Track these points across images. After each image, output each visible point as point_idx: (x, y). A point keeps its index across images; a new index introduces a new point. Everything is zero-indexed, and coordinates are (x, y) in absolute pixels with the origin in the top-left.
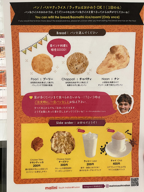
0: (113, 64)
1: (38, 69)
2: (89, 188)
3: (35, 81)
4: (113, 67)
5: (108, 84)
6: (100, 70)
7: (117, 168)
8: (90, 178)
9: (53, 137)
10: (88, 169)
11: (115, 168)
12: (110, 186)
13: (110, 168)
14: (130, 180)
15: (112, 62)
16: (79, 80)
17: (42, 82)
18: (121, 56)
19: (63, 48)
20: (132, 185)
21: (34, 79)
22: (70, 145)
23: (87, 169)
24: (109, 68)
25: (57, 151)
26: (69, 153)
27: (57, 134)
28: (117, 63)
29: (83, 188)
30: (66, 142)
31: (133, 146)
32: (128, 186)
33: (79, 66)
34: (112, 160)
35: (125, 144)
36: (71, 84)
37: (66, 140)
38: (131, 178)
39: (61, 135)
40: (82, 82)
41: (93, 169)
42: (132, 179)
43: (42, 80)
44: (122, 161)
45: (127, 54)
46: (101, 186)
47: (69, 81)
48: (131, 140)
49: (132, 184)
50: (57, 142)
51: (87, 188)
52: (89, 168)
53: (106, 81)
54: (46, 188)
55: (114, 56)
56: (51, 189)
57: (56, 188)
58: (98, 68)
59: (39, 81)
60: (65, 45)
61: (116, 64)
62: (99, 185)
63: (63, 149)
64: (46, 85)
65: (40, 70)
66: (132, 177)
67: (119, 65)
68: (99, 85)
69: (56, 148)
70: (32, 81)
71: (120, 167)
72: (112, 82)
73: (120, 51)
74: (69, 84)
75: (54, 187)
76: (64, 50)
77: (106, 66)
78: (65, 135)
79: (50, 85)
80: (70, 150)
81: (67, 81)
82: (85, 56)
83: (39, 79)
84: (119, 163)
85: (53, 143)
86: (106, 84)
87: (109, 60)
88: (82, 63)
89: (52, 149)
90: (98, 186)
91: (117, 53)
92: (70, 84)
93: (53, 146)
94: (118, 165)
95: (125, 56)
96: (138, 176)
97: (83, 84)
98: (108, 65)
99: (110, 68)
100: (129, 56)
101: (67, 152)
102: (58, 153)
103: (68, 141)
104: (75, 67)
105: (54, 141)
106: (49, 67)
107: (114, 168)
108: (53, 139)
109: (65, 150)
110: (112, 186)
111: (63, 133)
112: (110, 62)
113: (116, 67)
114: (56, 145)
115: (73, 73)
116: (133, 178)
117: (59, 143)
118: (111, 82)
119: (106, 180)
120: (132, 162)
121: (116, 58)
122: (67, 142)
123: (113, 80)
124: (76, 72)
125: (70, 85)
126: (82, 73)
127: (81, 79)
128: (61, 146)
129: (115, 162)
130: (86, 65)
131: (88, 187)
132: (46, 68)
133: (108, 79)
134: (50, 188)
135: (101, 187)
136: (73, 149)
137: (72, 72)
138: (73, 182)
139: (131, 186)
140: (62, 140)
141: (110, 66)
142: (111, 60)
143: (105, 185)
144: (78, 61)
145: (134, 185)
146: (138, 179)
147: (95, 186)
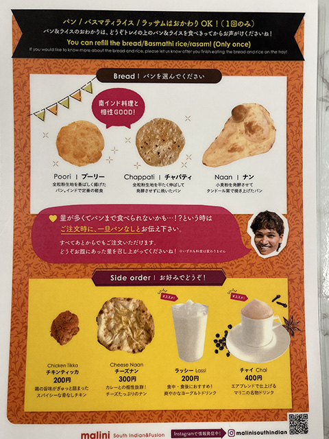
0: (240, 145)
1: (71, 155)
2: (188, 437)
4: (241, 150)
5: (229, 188)
6: (211, 158)
7: (255, 389)
8: (189, 412)
9: (101, 312)
10: (186, 390)
11: (250, 390)
12: (238, 433)
13: (239, 389)
14: (286, 420)
15: (236, 141)
16: (163, 180)
17: (80, 184)
18: (257, 126)
19: (128, 108)
20: (292, 432)
21: (61, 177)
22: (142, 331)
23: (183, 390)
24: (230, 154)
25: (110, 345)
26: (140, 351)
27: (111, 305)
28: (249, 143)
30: (133, 324)
31: (292, 335)
32: (282, 432)
33: (163, 148)
34: (242, 370)
35: (274, 330)
36: (145, 188)
37: (133, 319)
38: (288, 414)
39: (121, 307)
40: (171, 185)
41: (197, 390)
42: (291, 416)
43: (80, 180)
44: (266, 370)
45: (269, 123)
46: (217, 433)
47: (141, 181)
48: (287, 319)
49: (292, 428)
50: (112, 324)
51: (183, 437)
52: (187, 387)
53: (224, 181)
54: (82, 435)
55: (242, 126)
58: (207, 154)
59: (73, 180)
60: (132, 102)
61: (246, 145)
63: (126, 341)
64: (88, 191)
65: (76, 156)
66: (291, 410)
67: (253, 146)
68: (209, 190)
69: (109, 338)
70: (57, 180)
71: (261, 386)
72: (239, 185)
73: (253, 116)
74: (140, 188)
75: (103, 434)
76: (130, 112)
77: (224, 149)
78: (131, 307)
79: (96, 191)
80: (143, 342)
81: (136, 182)
82: (178, 127)
83: (73, 177)
84: (260, 377)
85: (103, 326)
86: (225, 188)
87: (230, 135)
88: (171, 143)
89: (98, 341)
90: (208, 433)
91: (248, 120)
92: (142, 188)
93: (102, 333)
94: (258, 382)
95: (266, 128)
96: (307, 409)
97: (173, 188)
98: (229, 146)
99: (233, 153)
100: (273, 128)
101: (134, 346)
102: (113, 350)
103: (138, 321)
104: (155, 151)
105: (103, 321)
106: (95, 149)
107: (247, 389)
108: (103, 316)
109: (130, 344)
110: (243, 433)
111: (126, 303)
112: (233, 140)
113: (246, 151)
114: (110, 331)
115: (151, 164)
116: (294, 414)
117: (116, 326)
118: (235, 184)
119: (227, 419)
120: (291, 374)
121: (246, 132)
122: (136, 325)
123: (241, 180)
124: (158, 161)
125: (143, 191)
126: (169, 163)
127: (167, 177)
128: (122, 334)
129: (249, 373)
130: (178, 146)
131: (184, 434)
132: (89, 152)
133: (228, 177)
134: (93, 436)
135: (215, 436)
136: (149, 340)
137: (148, 162)
138: (147, 422)
139: (288, 432)
140: (123, 318)
141: (233, 150)
142: (234, 136)
143: (226, 431)
144: (161, 136)
145: (297, 432)
146: (306, 416)
147: (200, 433)
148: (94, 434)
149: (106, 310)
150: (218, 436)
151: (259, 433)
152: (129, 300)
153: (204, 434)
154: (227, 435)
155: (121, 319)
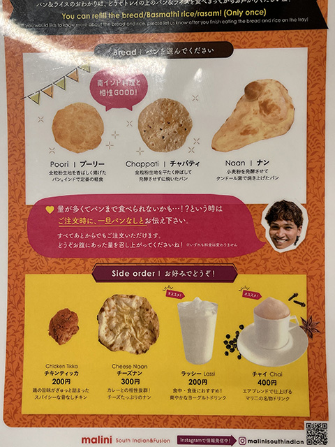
0: (254, 126)
1: (68, 141)
2: (195, 443)
3: (59, 169)
4: (254, 132)
5: (241, 175)
6: (221, 141)
7: (269, 394)
8: (196, 417)
9: (102, 310)
10: (192, 394)
11: (263, 395)
12: (250, 441)
13: (251, 393)
14: (303, 429)
15: (249, 122)
16: (169, 167)
17: (78, 172)
18: (273, 105)
19: (130, 88)
20: (309, 442)
21: (57, 165)
22: (146, 330)
23: (190, 394)
24: (243, 137)
25: (112, 345)
26: (144, 352)
27: (113, 303)
28: (264, 124)
29: (179, 442)
30: (136, 323)
31: (311, 336)
32: (298, 442)
33: (168, 131)
34: (255, 374)
35: (290, 331)
36: (148, 176)
37: (136, 317)
38: (305, 422)
39: (124, 305)
40: (177, 172)
41: (205, 394)
42: (309, 425)
43: (78, 168)
44: (281, 375)
45: (287, 101)
46: (226, 440)
47: (144, 169)
48: (306, 319)
49: (310, 438)
50: (114, 323)
51: (190, 443)
52: (194, 391)
53: (236, 168)
54: (83, 439)
55: (255, 106)
56: (96, 442)
57: (109, 440)
59: (71, 168)
60: (133, 81)
61: (261, 126)
62: (219, 438)
63: (129, 341)
64: (87, 179)
65: (73, 142)
66: (308, 419)
67: (268, 128)
68: (219, 178)
69: (111, 338)
70: (54, 169)
71: (276, 392)
72: (252, 171)
73: (269, 94)
74: (143, 176)
75: (105, 439)
76: (131, 93)
77: (235, 132)
78: (134, 305)
79: (96, 179)
81: (139, 169)
82: (184, 108)
83: (71, 165)
84: (274, 382)
85: (104, 325)
86: (237, 175)
87: (242, 116)
88: (176, 126)
89: (99, 340)
90: (217, 440)
91: (263, 98)
92: (146, 176)
93: (103, 332)
94: (272, 387)
95: (284, 107)
96: (326, 417)
97: (179, 176)
98: (242, 128)
99: (246, 136)
100: (292, 107)
101: (138, 347)
102: (115, 350)
103: (142, 319)
104: (160, 135)
105: (105, 320)
106: (94, 134)
107: (259, 395)
108: (104, 314)
109: (134, 344)
110: (255, 442)
111: (129, 301)
112: (246, 121)
113: (261, 134)
114: (111, 330)
115: (155, 150)
116: (312, 422)
117: (118, 325)
118: (247, 171)
119: (237, 426)
120: (309, 380)
121: (260, 112)
122: (139, 323)
123: (255, 167)
124: (162, 146)
125: (146, 179)
126: (175, 148)
127: (173, 163)
128: (124, 334)
129: (262, 378)
130: (185, 129)
131: (192, 441)
132: (88, 137)
133: (241, 163)
134: (94, 440)
135: (224, 443)
136: (154, 340)
137: (152, 148)
138: (151, 427)
139: (305, 442)
140: (126, 317)
141: (246, 132)
142: (248, 117)
143: (237, 439)
144: (166, 119)
145: (315, 443)
146: (325, 426)
147: (208, 440)
148: (96, 439)
149: (107, 308)
150: (228, 444)
151: (272, 442)
152: (132, 297)
153: (213, 441)
154: (237, 442)
155: (123, 317)
